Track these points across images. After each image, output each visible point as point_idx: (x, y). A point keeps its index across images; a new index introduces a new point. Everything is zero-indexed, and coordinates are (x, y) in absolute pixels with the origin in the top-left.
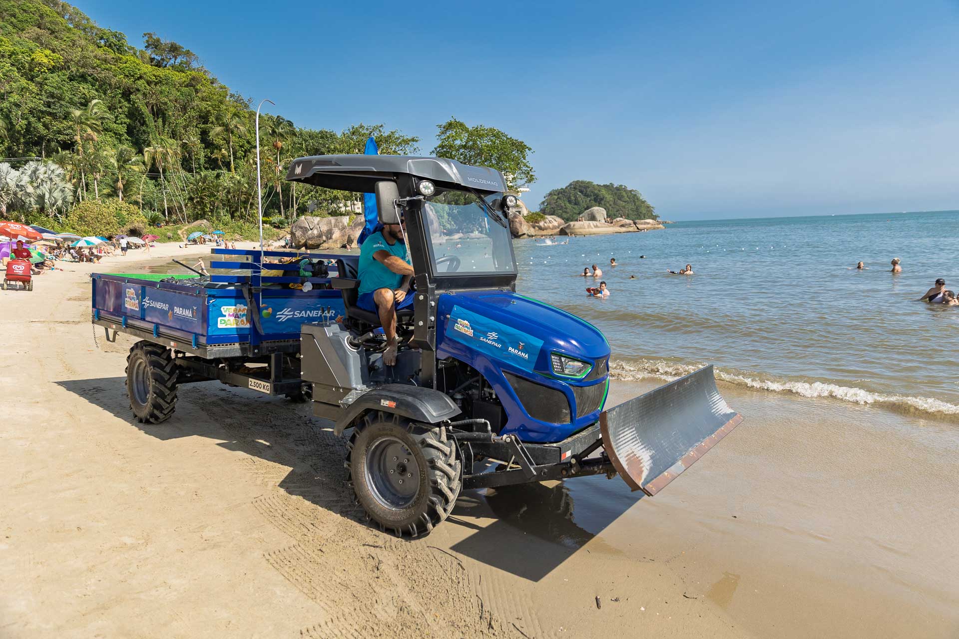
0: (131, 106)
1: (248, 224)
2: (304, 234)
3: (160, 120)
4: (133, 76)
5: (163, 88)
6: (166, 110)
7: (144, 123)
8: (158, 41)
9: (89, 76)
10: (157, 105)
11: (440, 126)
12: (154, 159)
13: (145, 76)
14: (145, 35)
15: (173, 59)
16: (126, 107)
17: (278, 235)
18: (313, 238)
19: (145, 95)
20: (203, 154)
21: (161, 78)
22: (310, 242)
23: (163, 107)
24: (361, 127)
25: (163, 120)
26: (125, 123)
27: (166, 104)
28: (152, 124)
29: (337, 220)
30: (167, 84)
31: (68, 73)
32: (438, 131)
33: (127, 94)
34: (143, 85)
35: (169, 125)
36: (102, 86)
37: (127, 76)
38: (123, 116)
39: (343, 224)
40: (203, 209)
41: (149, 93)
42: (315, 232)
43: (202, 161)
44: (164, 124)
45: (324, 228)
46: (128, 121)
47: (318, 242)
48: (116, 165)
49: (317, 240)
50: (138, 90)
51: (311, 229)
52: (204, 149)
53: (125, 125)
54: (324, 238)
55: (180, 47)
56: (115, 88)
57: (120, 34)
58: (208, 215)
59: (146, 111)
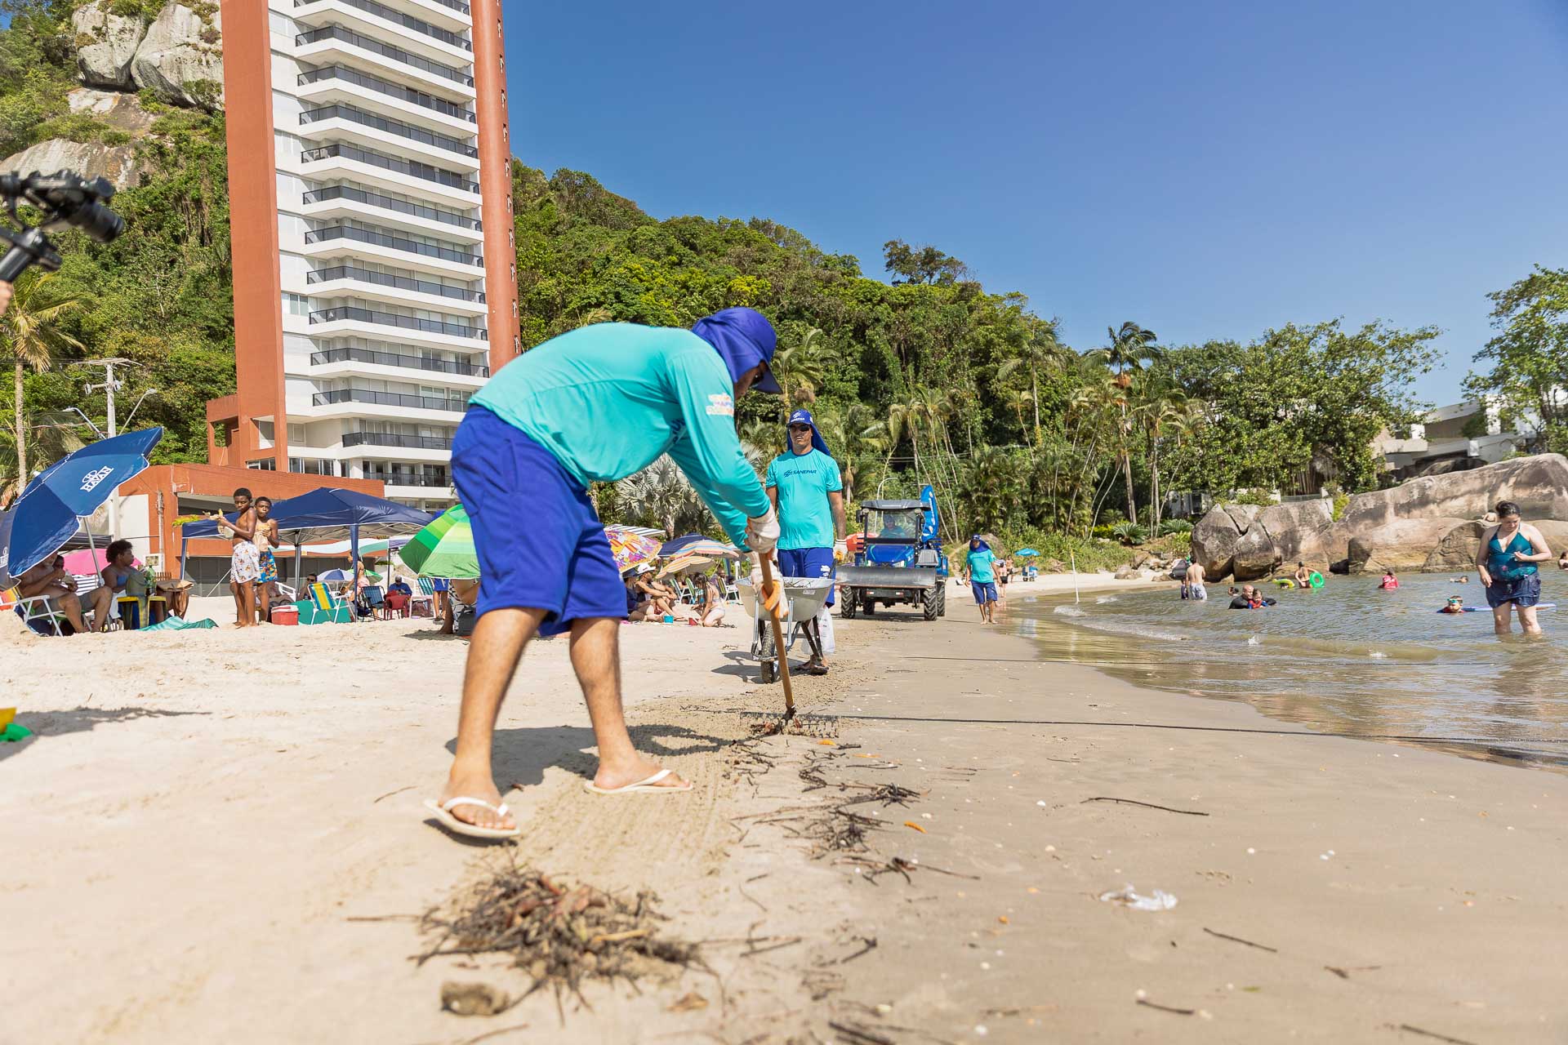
0: (866, 348)
1: (1071, 538)
2: (1226, 545)
3: (911, 368)
4: (870, 300)
5: (917, 310)
6: (921, 347)
7: (885, 375)
8: (907, 249)
9: (807, 309)
10: (906, 342)
11: (1496, 296)
12: (904, 424)
13: (888, 297)
14: (887, 246)
15: (928, 277)
16: (858, 352)
17: (1132, 559)
18: (1250, 552)
19: (887, 327)
20: (979, 418)
21: (913, 296)
22: (1244, 563)
23: (915, 341)
24: (1291, 330)
25: (915, 365)
26: (856, 379)
27: (920, 336)
28: (898, 374)
29: (1303, 508)
30: (922, 303)
31: (776, 308)
32: (1492, 306)
33: (860, 332)
34: (885, 312)
35: (925, 372)
36: (826, 321)
37: (862, 302)
38: (854, 367)
39: (1322, 517)
40: (988, 514)
41: (894, 322)
42: (1255, 538)
43: (979, 429)
44: (917, 372)
45: (1276, 529)
46: (860, 373)
47: (1263, 562)
48: (843, 439)
49: (1260, 558)
50: (877, 320)
51: (1243, 533)
52: (980, 409)
53: (856, 383)
54: (1277, 552)
55: (940, 255)
56: (843, 323)
57: (850, 257)
58: (997, 524)
59: (889, 353)
